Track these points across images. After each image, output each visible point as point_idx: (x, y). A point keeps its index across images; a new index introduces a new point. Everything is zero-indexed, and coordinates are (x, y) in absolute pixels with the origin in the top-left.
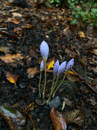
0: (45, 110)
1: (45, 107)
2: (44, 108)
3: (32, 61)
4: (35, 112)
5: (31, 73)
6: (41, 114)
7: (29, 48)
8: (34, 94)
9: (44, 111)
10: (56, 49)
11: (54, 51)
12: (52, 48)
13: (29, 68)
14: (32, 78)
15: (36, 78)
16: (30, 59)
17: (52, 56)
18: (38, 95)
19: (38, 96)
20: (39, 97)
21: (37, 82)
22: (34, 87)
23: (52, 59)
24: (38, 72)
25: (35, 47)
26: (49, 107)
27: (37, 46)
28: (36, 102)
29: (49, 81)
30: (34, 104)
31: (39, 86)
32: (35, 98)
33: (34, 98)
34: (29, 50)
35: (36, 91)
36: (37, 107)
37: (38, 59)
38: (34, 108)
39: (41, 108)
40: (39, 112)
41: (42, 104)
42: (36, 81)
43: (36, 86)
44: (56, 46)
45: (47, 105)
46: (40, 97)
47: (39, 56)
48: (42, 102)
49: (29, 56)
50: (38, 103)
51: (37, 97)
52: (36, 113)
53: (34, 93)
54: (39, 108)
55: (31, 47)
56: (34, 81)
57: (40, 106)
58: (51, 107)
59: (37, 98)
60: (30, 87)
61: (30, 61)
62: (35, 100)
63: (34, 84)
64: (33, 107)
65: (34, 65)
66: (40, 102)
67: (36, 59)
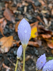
3: (7, 27)
5: (5, 45)
7: (4, 7)
10: (40, 9)
11: (37, 13)
12: (35, 8)
13: (3, 38)
14: (6, 53)
15: (11, 53)
16: (5, 23)
17: (34, 19)
21: (12, 58)
22: (9, 66)
23: (34, 25)
24: (14, 45)
25: (12, 5)
27: (14, 4)
29: (29, 57)
31: (14, 64)
34: (4, 10)
37: (15, 24)
42: (12, 56)
43: (11, 64)
44: (40, 5)
47: (17, 19)
49: (4, 20)
55: (6, 5)
56: (9, 56)
60: (4, 65)
61: (4, 26)
63: (8, 61)
65: (9, 32)
67: (13, 24)
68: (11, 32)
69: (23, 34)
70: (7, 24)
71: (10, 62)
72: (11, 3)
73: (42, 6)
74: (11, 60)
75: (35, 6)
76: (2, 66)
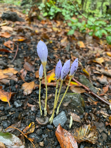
0: (48, 130)
1: (49, 126)
2: (47, 128)
3: (28, 75)
4: (37, 133)
5: (28, 88)
6: (44, 135)
7: (24, 62)
8: (33, 113)
9: (47, 132)
10: (55, 61)
11: (53, 63)
12: (51, 60)
13: (25, 83)
14: (29, 95)
15: (34, 94)
16: (25, 73)
17: (51, 68)
18: (39, 112)
20: (40, 115)
21: (35, 98)
22: (33, 105)
23: (52, 72)
24: (36, 87)
26: (54, 126)
27: (32, 59)
28: (36, 121)
29: (50, 95)
30: (34, 124)
31: (38, 102)
32: (36, 117)
33: (34, 117)
34: (23, 64)
35: (36, 108)
36: (39, 127)
37: (35, 73)
39: (43, 128)
40: (42, 134)
41: (45, 123)
42: (35, 97)
43: (35, 102)
44: (54, 58)
45: (51, 123)
47: (36, 69)
48: (45, 120)
49: (24, 70)
50: (39, 122)
51: (37, 115)
52: (38, 135)
53: (33, 111)
54: (41, 128)
55: (25, 60)
56: (32, 97)
57: (42, 126)
58: (56, 126)
59: (38, 117)
60: (28, 104)
61: (25, 75)
62: (35, 119)
63: (33, 100)
64: (33, 128)
65: (30, 79)
66: (42, 121)
67: (33, 73)
68: (31, 79)
69: (42, 51)
70: (27, 74)
71: (34, 101)
72: (29, 59)
73: (56, 59)
74: (34, 99)
75: (51, 59)
76: (27, 106)
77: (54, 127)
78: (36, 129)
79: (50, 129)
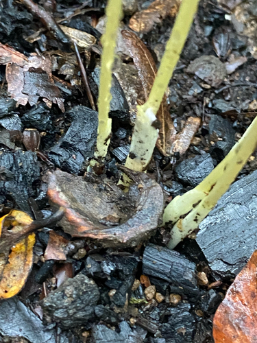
0: (150, 291)
1: (156, 259)
2: (139, 271)
4: (48, 311)
6: (111, 333)
8: (27, 124)
18: (75, 127)
19: (67, 137)
30: (35, 229)
32: (45, 164)
33: (28, 159)
35: (48, 88)
36: (70, 255)
38: (36, 267)
39: (108, 268)
40: (95, 319)
41: (125, 234)
45: (177, 235)
46: (102, 150)
48: (127, 208)
50: (73, 216)
51: (57, 149)
53: (23, 110)
54: (91, 266)
57: (99, 249)
58: (216, 266)
59: (66, 168)
62: (37, 184)
64: (15, 261)
66: (101, 207)
77: (199, 269)
78: (42, 273)
79: (162, 283)
